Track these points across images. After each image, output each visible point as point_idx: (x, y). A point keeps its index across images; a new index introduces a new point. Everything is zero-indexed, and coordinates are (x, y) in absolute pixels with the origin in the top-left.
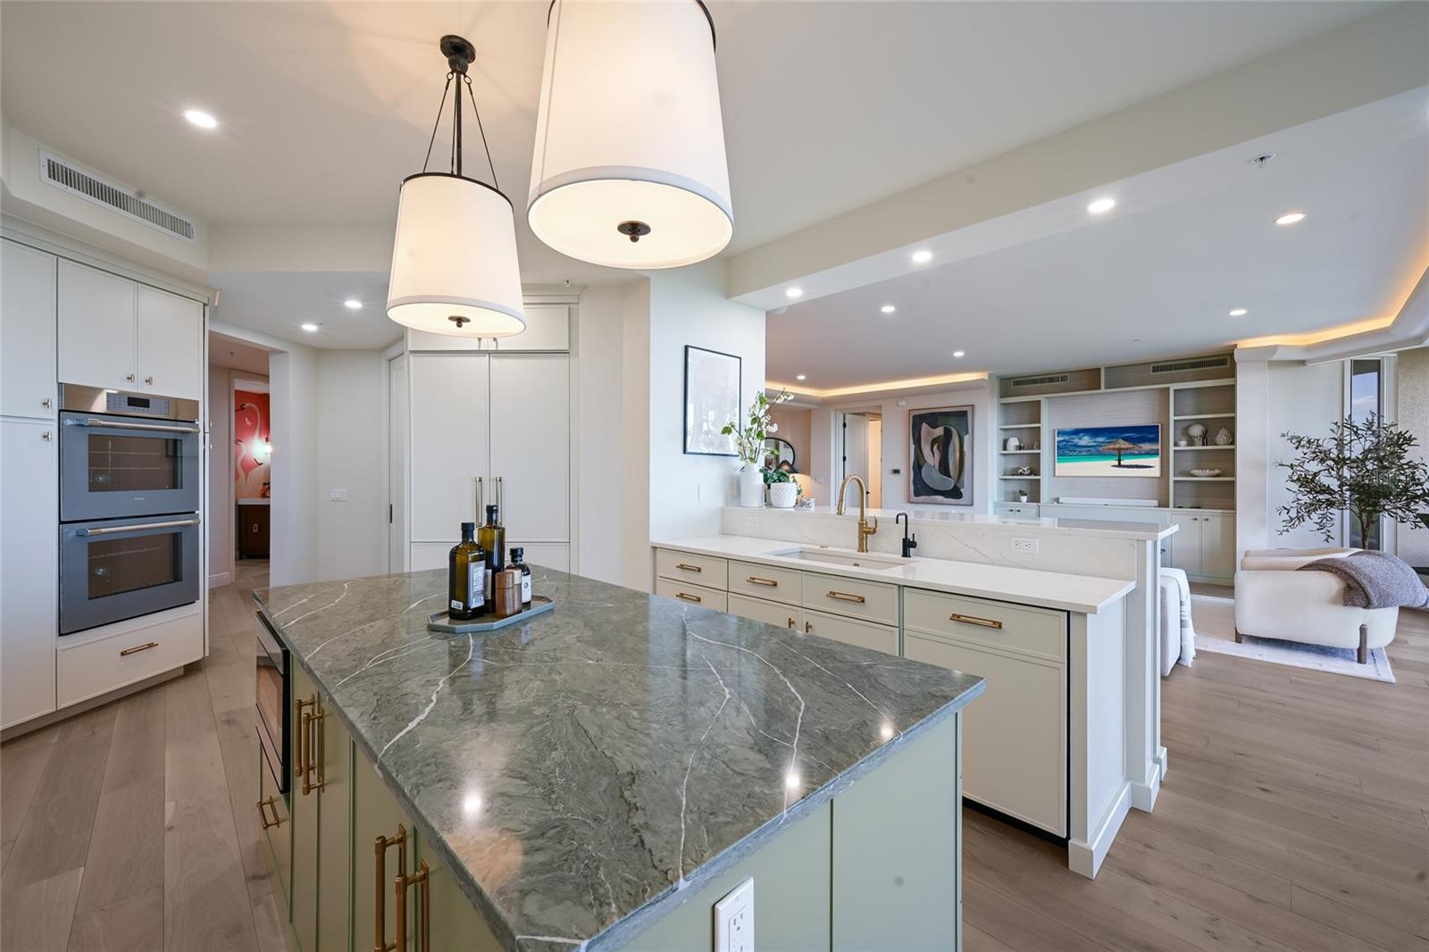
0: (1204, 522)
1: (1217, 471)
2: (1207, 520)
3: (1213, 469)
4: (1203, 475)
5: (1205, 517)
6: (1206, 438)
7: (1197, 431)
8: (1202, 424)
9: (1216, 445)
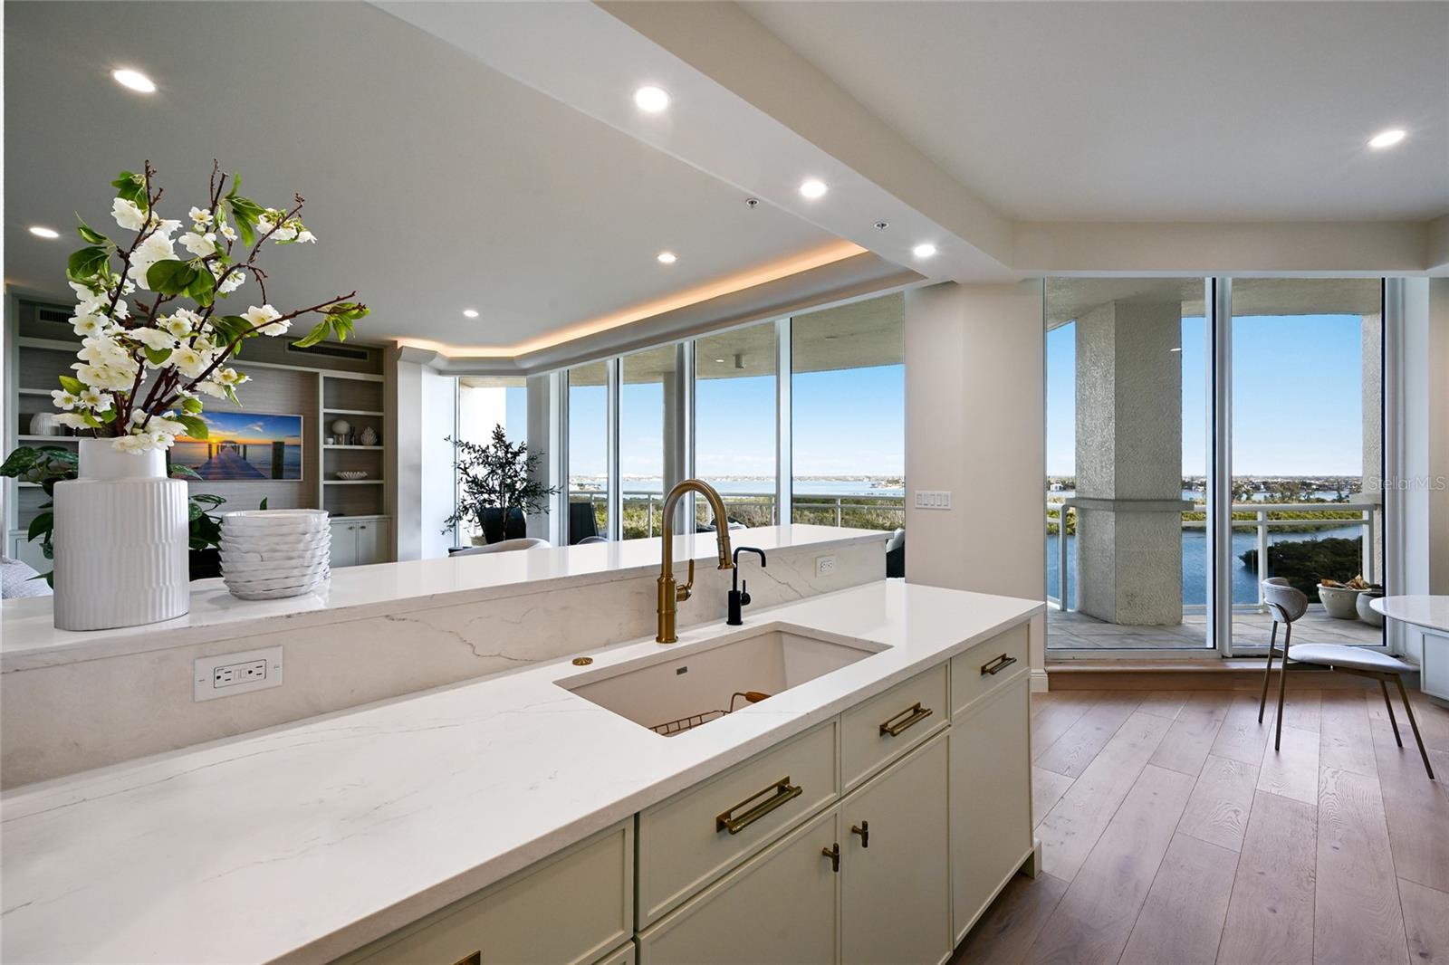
0: (360, 530)
1: (365, 474)
2: (363, 527)
3: (361, 471)
4: (353, 479)
5: (360, 525)
6: (353, 437)
7: (343, 427)
8: (348, 421)
9: (361, 445)
